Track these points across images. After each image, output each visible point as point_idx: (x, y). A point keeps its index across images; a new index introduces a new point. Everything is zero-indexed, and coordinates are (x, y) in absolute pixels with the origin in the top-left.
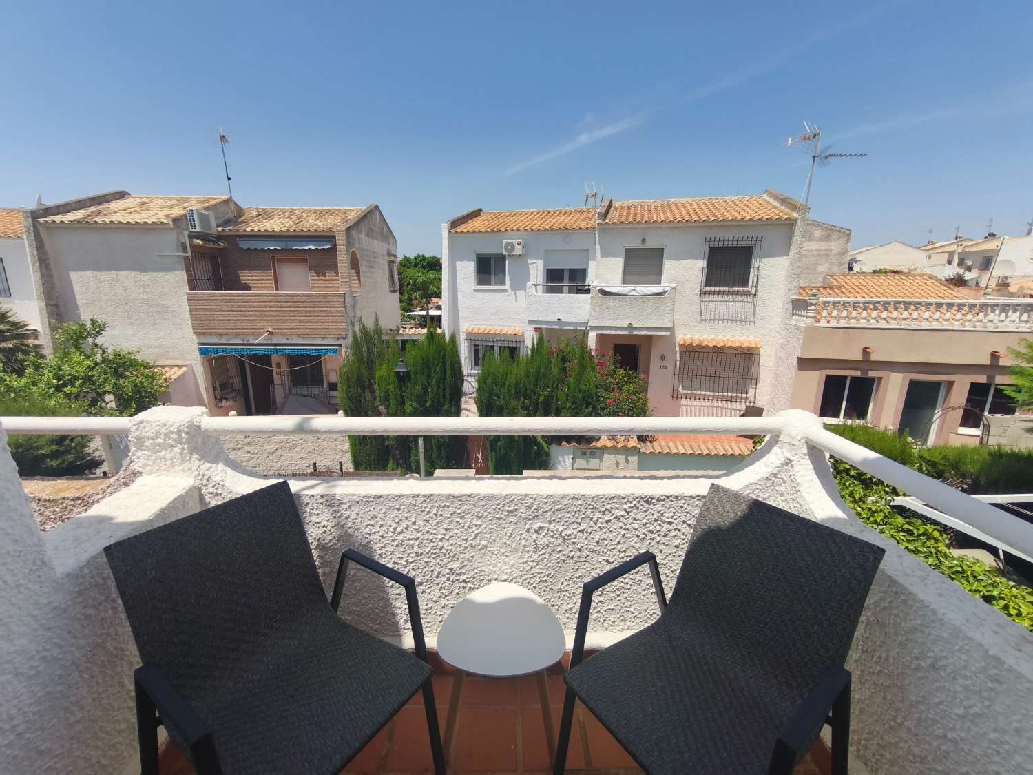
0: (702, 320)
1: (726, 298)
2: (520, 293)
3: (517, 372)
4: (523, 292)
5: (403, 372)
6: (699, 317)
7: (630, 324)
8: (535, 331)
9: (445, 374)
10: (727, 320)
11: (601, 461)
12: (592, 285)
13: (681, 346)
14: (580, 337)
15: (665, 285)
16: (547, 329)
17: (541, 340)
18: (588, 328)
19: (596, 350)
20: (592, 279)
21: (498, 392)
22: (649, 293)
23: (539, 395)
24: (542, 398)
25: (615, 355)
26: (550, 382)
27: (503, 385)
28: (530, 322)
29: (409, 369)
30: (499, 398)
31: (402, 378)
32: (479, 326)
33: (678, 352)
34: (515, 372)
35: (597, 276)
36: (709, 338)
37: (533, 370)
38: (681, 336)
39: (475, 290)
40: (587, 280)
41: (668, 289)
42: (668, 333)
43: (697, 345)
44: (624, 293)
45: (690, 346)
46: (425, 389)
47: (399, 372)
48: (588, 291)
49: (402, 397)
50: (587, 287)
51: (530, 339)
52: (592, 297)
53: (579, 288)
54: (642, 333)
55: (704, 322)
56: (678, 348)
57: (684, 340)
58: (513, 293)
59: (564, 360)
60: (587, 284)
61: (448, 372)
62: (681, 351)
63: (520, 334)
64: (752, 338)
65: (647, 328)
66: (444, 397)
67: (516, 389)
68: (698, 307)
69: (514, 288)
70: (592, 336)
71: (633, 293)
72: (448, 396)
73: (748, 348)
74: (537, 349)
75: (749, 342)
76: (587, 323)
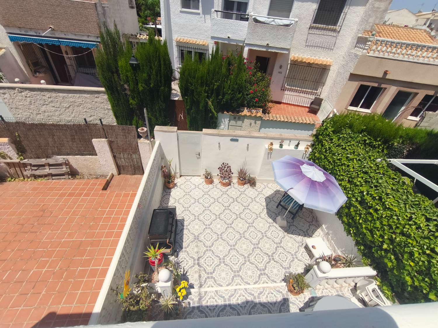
0: (306, 46)
1: (322, 32)
2: (208, 17)
3: (202, 69)
4: (209, 16)
5: (135, 64)
6: (305, 43)
7: (268, 44)
8: (215, 44)
9: (160, 67)
10: (319, 47)
11: (243, 122)
12: (250, 14)
13: (291, 61)
14: (239, 50)
15: (292, 19)
16: (222, 43)
17: (217, 49)
18: (244, 45)
19: (247, 59)
20: (251, 11)
21: (191, 81)
22: (282, 24)
23: (214, 85)
24: (215, 87)
25: (257, 63)
26: (221, 77)
27: (194, 78)
28: (213, 38)
29: (139, 62)
30: (192, 85)
31: (135, 68)
32: (183, 37)
33: (289, 64)
34: (201, 68)
35: (254, 9)
36: (307, 57)
37: (211, 69)
38: (293, 55)
39: (181, 12)
40: (247, 11)
41: (293, 22)
42: (287, 52)
43: (300, 61)
44: (268, 22)
45: (296, 61)
46: (149, 76)
47: (133, 64)
48: (247, 20)
49: (136, 80)
50: (247, 16)
51: (211, 48)
52: (249, 23)
53: (242, 16)
54: (273, 51)
55: (307, 47)
56: (289, 62)
57: (294, 58)
58: (203, 16)
59: (230, 64)
60: (247, 13)
61: (162, 66)
62: (291, 64)
63: (206, 45)
64: (329, 59)
65: (277, 48)
66: (161, 82)
67: (201, 80)
68: (306, 37)
69: (204, 13)
70: (246, 49)
71: (273, 23)
72: (163, 81)
73: (325, 65)
74: (215, 55)
75: (327, 62)
76: (244, 41)
